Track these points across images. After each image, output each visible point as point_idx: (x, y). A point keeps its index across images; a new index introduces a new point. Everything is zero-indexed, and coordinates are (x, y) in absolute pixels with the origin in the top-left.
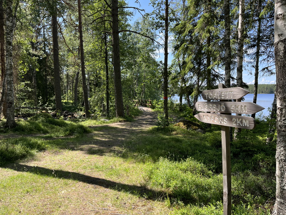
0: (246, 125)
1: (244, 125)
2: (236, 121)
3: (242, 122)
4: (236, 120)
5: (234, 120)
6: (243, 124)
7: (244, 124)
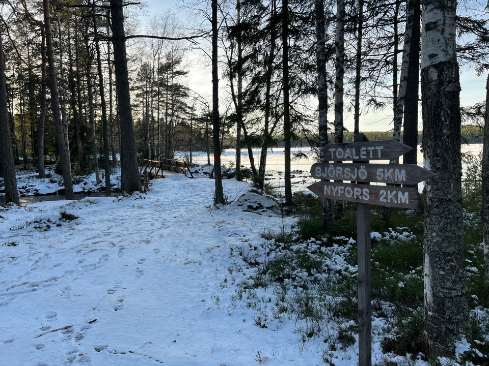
0: (403, 201)
1: (401, 202)
2: (387, 195)
3: (397, 197)
4: (387, 193)
5: (383, 193)
6: (399, 199)
7: (401, 200)
